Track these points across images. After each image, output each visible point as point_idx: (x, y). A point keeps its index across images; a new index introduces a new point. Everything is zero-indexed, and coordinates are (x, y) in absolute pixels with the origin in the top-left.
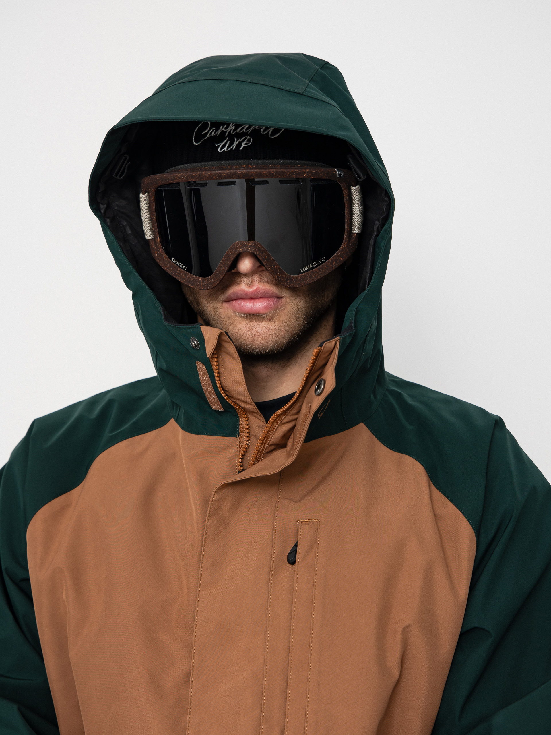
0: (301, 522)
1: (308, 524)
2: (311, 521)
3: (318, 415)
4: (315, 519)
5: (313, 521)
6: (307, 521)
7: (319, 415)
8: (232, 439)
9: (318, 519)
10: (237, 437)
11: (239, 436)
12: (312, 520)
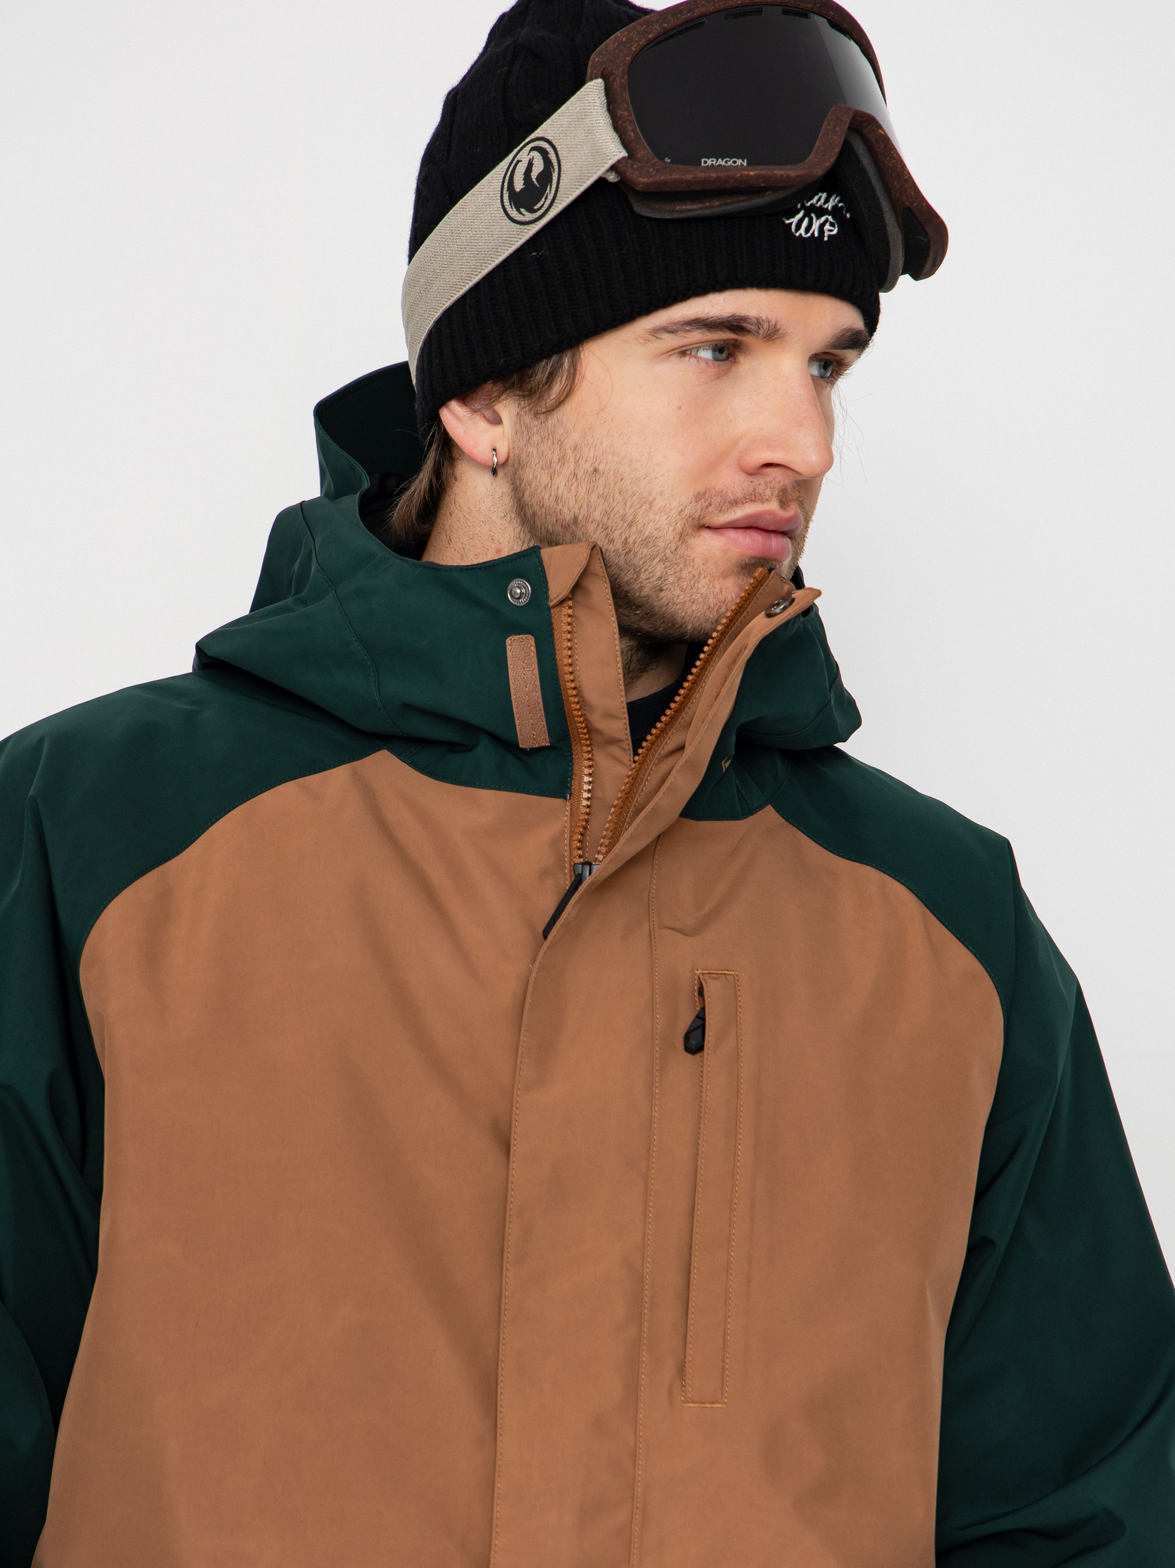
3: (723, 763)
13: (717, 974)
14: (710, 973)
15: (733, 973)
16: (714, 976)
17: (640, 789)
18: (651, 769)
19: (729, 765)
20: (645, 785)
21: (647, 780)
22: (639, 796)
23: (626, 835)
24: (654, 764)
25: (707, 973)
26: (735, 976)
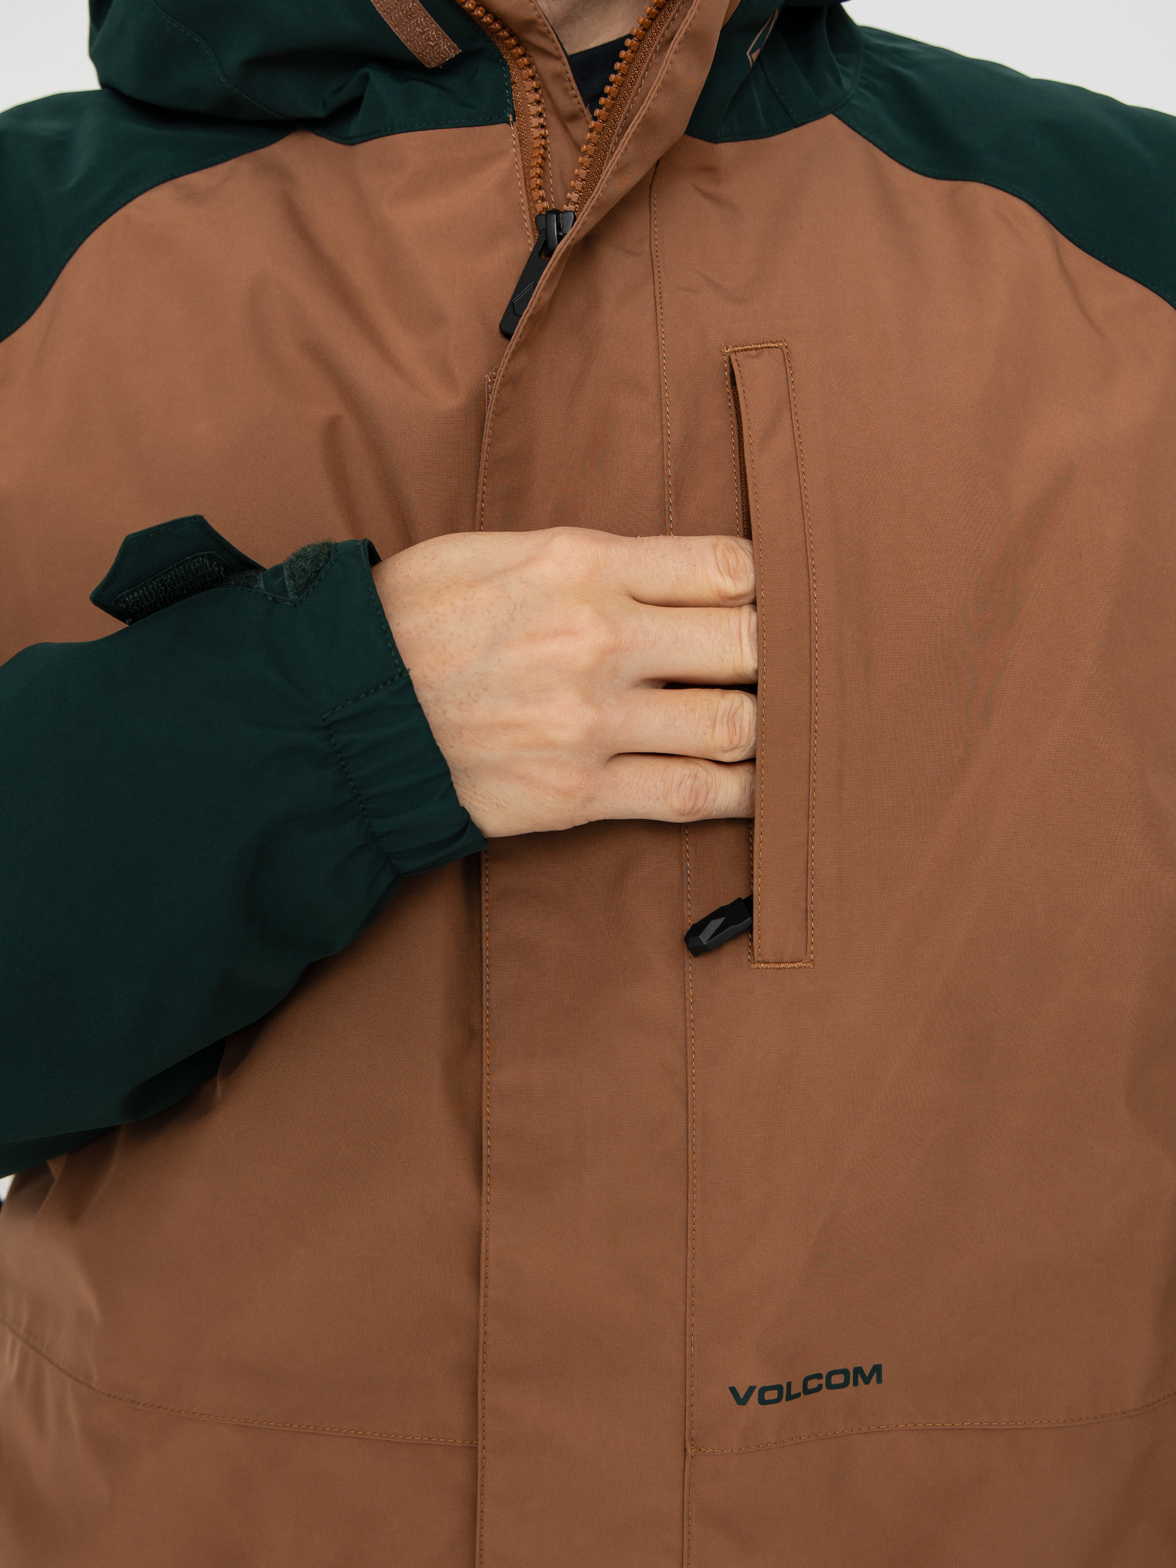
0: (735, 352)
1: (757, 356)
2: (762, 348)
3: (748, 53)
4: (774, 343)
5: (769, 347)
6: (752, 349)
7: (751, 54)
8: (498, 130)
9: (781, 342)
10: (508, 123)
11: (514, 120)
12: (766, 345)
13: (756, 349)
14: (746, 350)
15: (781, 344)
16: (753, 353)
17: (634, 92)
18: (651, 61)
19: (759, 57)
20: (640, 86)
21: (644, 77)
22: (632, 102)
23: (610, 166)
24: (655, 51)
25: (742, 351)
26: (784, 349)
